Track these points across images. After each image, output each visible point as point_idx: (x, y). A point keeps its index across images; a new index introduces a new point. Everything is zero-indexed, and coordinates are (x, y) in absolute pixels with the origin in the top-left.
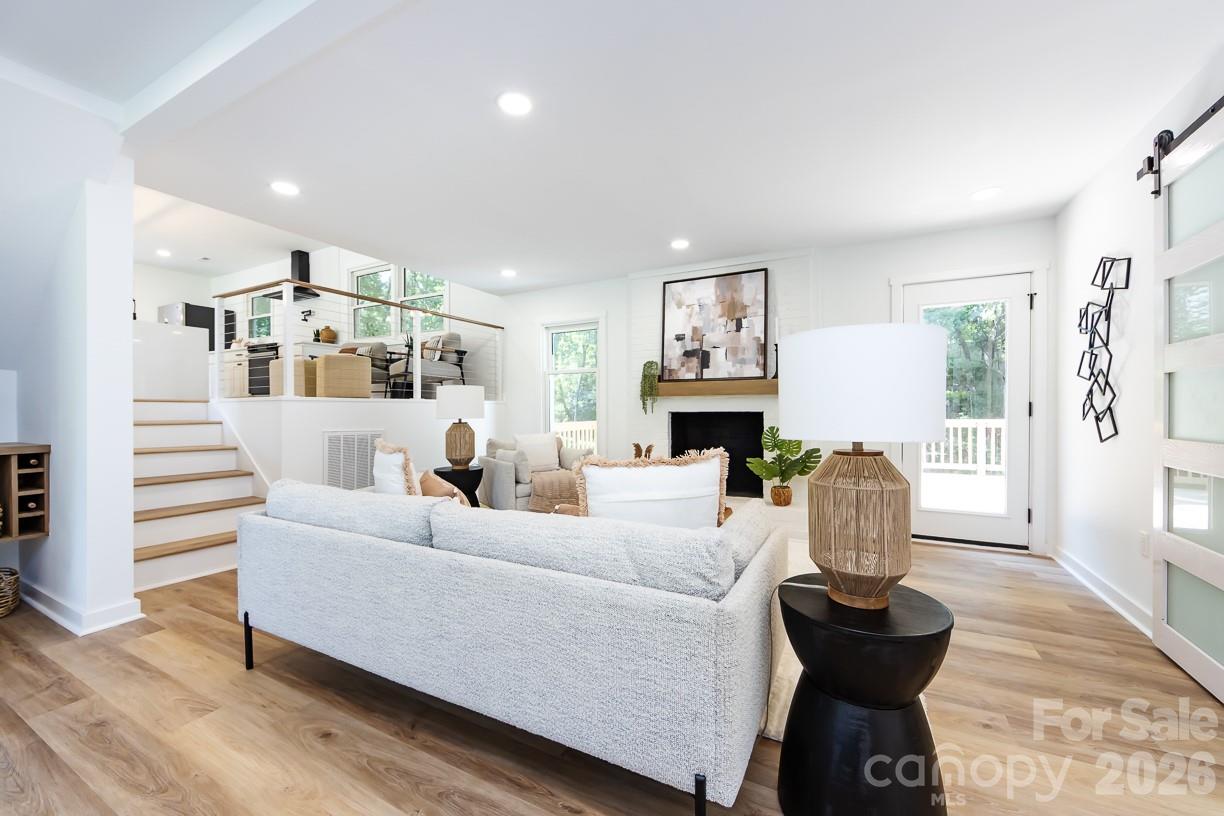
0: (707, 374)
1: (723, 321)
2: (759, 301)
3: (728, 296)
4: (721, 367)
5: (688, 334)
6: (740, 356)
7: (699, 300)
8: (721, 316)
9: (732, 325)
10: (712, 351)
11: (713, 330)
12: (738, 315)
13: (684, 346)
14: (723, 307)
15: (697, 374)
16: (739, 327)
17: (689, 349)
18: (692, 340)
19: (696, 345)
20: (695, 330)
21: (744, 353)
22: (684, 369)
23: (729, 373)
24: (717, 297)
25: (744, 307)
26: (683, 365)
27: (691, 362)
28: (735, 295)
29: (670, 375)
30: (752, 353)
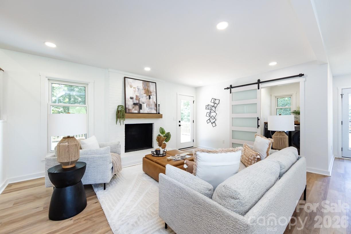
0: (141, 111)
1: (145, 95)
2: (155, 92)
3: (146, 87)
4: (145, 109)
5: (135, 97)
6: (150, 107)
7: (137, 87)
8: (145, 94)
9: (148, 97)
10: (142, 104)
11: (142, 98)
12: (149, 94)
13: (133, 101)
14: (145, 91)
15: (138, 111)
16: (150, 98)
17: (135, 102)
18: (136, 100)
19: (137, 102)
20: (137, 96)
21: (151, 106)
22: (134, 109)
23: (148, 112)
24: (143, 87)
25: (151, 92)
26: (133, 108)
27: (136, 107)
28: (148, 88)
29: (129, 111)
30: (153, 106)
